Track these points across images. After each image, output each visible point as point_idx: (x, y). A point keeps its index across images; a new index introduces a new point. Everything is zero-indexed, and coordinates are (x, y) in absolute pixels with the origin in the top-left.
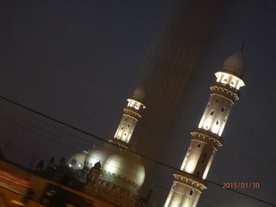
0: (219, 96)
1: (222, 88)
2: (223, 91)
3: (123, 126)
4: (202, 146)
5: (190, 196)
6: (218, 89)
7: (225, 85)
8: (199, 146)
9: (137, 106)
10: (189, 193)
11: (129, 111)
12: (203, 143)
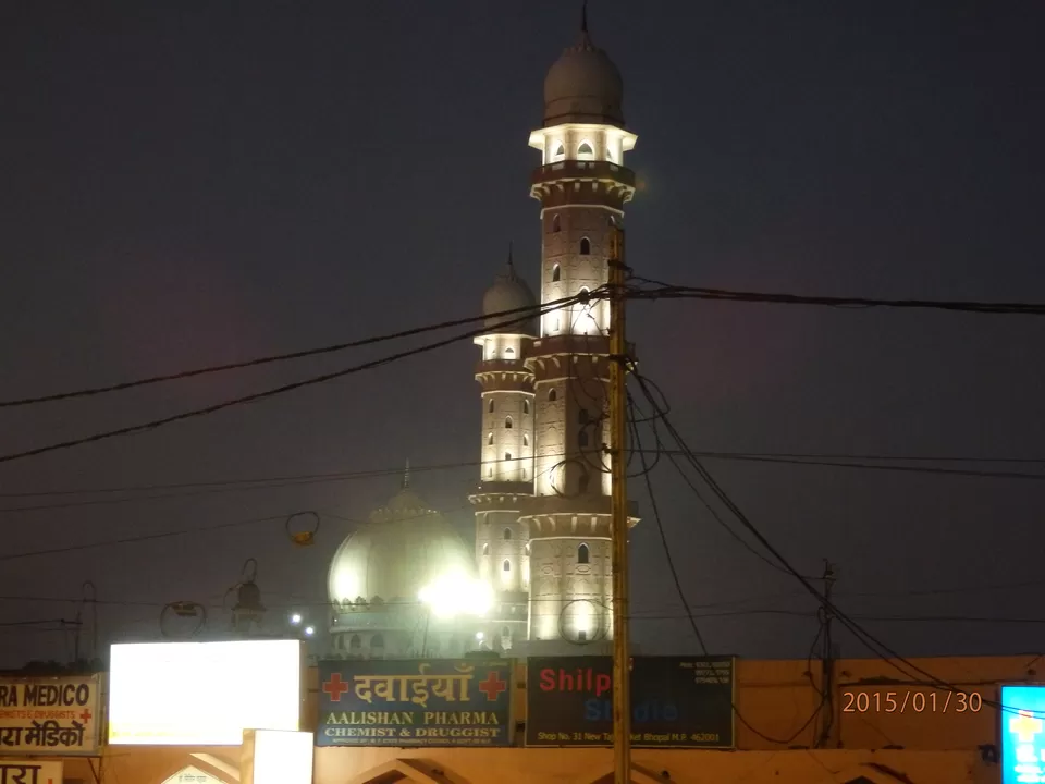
0: (556, 211)
1: (554, 182)
2: (561, 187)
3: (490, 435)
4: (561, 393)
5: (584, 567)
6: (547, 189)
7: (561, 166)
8: (553, 397)
9: (510, 350)
10: (576, 558)
11: (489, 376)
12: (561, 382)
